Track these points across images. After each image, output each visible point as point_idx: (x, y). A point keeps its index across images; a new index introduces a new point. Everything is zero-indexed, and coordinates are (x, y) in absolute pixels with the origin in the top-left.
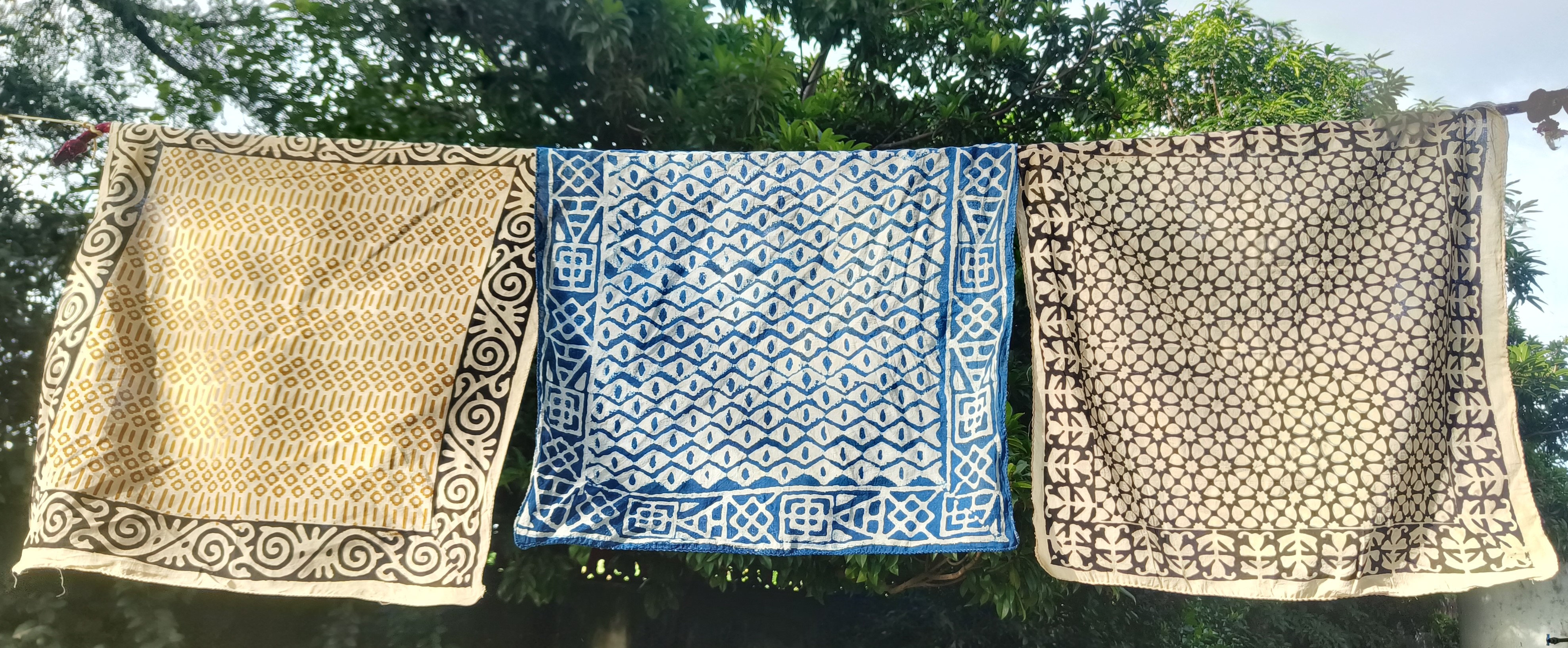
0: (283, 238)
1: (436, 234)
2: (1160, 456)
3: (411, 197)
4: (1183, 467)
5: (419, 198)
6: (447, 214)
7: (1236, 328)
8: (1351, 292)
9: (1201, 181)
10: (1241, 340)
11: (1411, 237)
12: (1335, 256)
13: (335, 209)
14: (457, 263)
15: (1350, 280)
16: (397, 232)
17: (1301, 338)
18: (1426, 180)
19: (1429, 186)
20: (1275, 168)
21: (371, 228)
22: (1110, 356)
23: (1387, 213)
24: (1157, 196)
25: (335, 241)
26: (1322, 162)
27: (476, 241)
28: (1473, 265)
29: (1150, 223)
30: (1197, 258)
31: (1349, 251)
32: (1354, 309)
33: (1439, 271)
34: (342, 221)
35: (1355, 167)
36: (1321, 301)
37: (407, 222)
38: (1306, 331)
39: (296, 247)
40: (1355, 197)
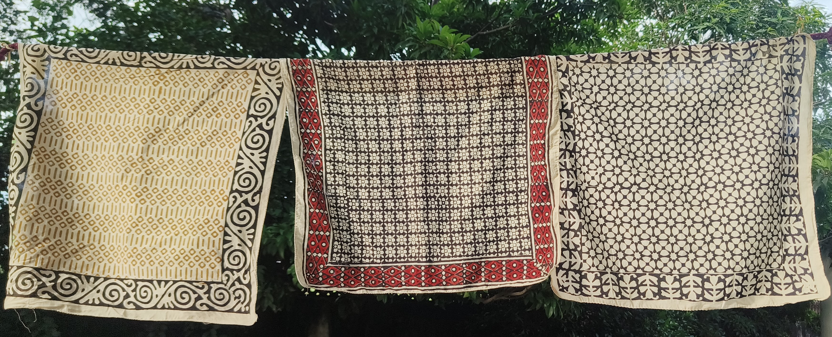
0: (128, 115)
1: (214, 112)
2: (619, 233)
3: (198, 88)
4: (631, 239)
5: (203, 90)
6: (219, 99)
7: (663, 162)
8: (728, 141)
9: (646, 78)
10: (666, 169)
11: (761, 110)
12: (718, 122)
13: (156, 97)
14: (227, 129)
15: (727, 135)
16: (192, 111)
17: (700, 167)
18: (771, 77)
19: (772, 81)
20: (688, 70)
21: (177, 108)
22: (593, 178)
23: (749, 96)
24: (621, 87)
25: (158, 116)
26: (713, 68)
27: (237, 116)
28: (796, 126)
29: (616, 103)
30: (641, 123)
31: (726, 118)
32: (730, 150)
33: (776, 130)
34: (161, 104)
35: (731, 71)
36: (711, 147)
37: (198, 105)
38: (703, 163)
39: (136, 120)
40: (730, 88)
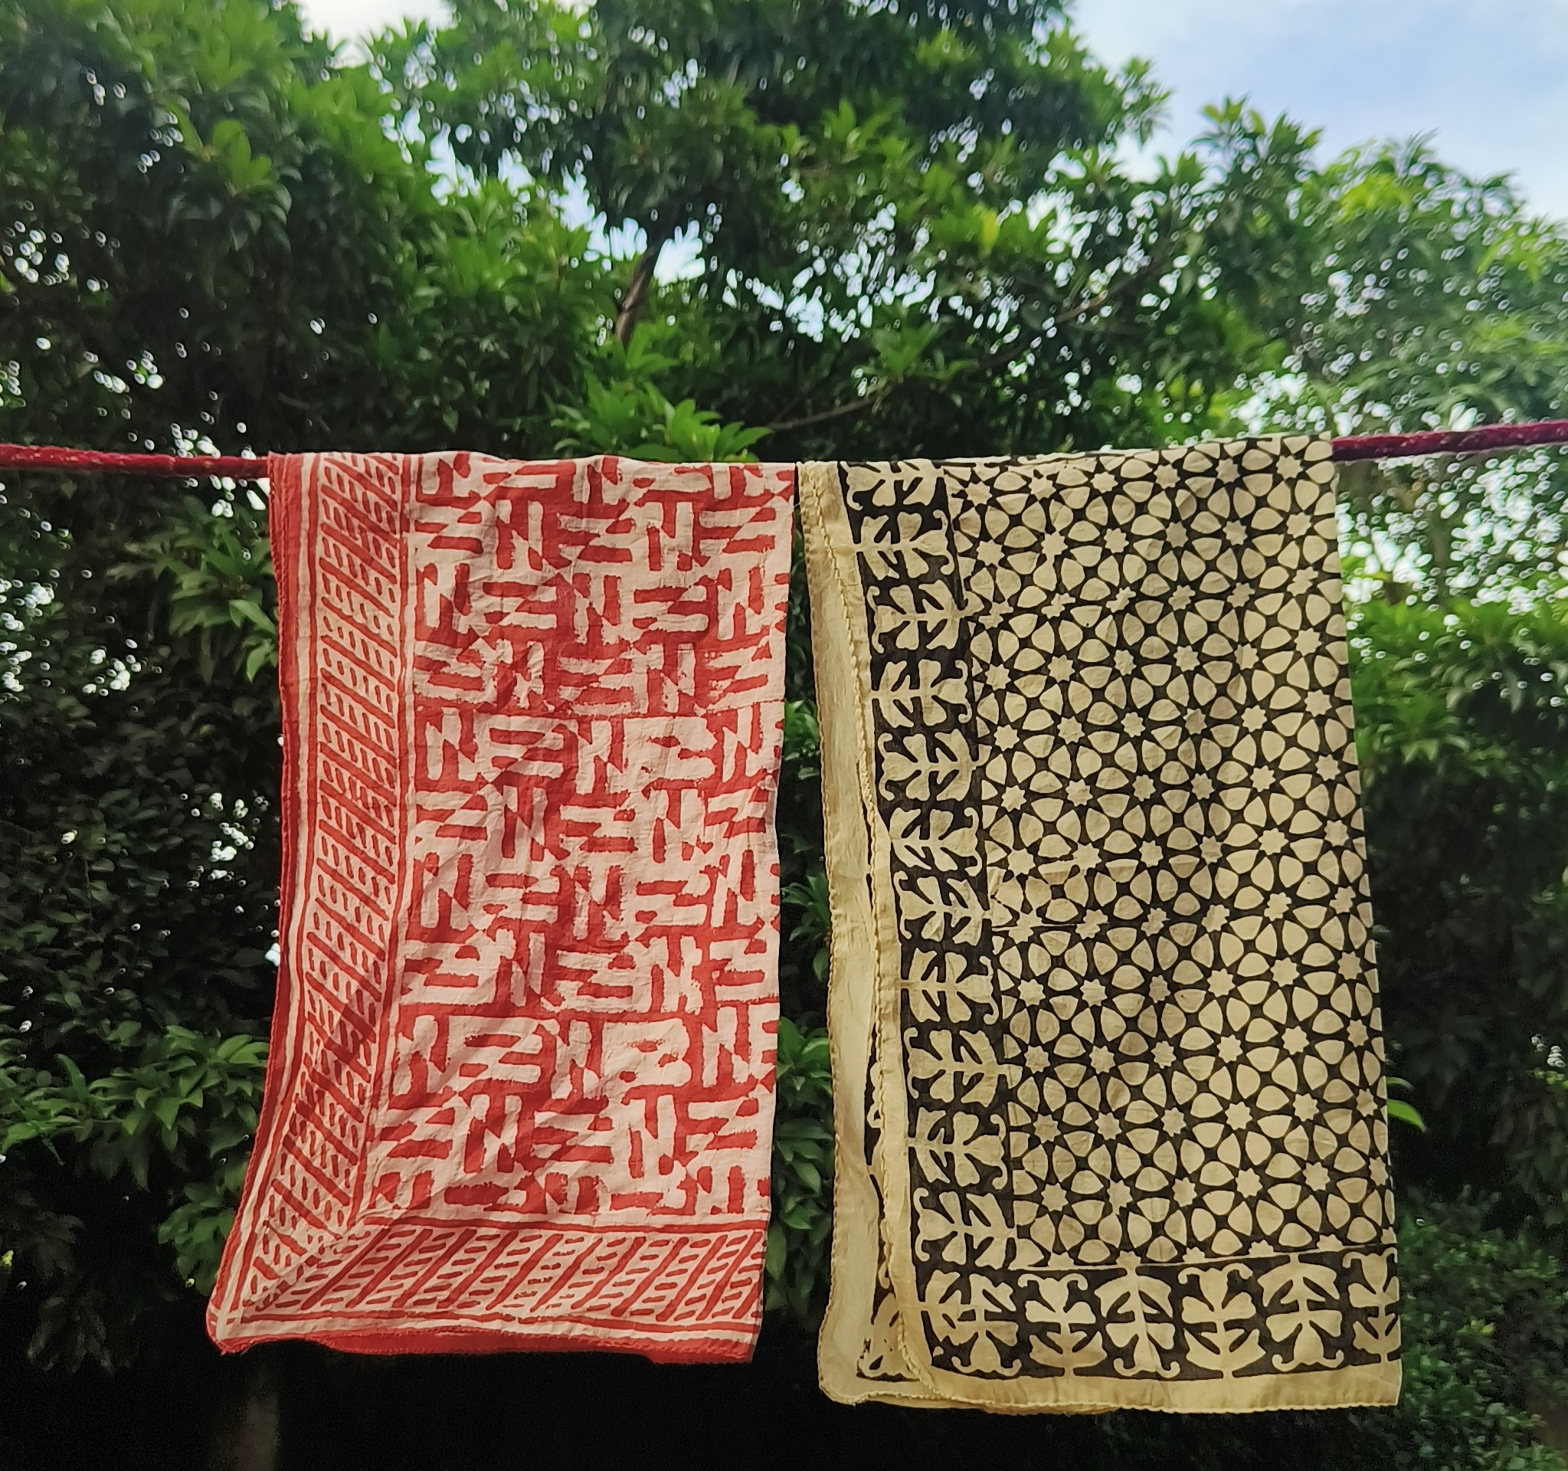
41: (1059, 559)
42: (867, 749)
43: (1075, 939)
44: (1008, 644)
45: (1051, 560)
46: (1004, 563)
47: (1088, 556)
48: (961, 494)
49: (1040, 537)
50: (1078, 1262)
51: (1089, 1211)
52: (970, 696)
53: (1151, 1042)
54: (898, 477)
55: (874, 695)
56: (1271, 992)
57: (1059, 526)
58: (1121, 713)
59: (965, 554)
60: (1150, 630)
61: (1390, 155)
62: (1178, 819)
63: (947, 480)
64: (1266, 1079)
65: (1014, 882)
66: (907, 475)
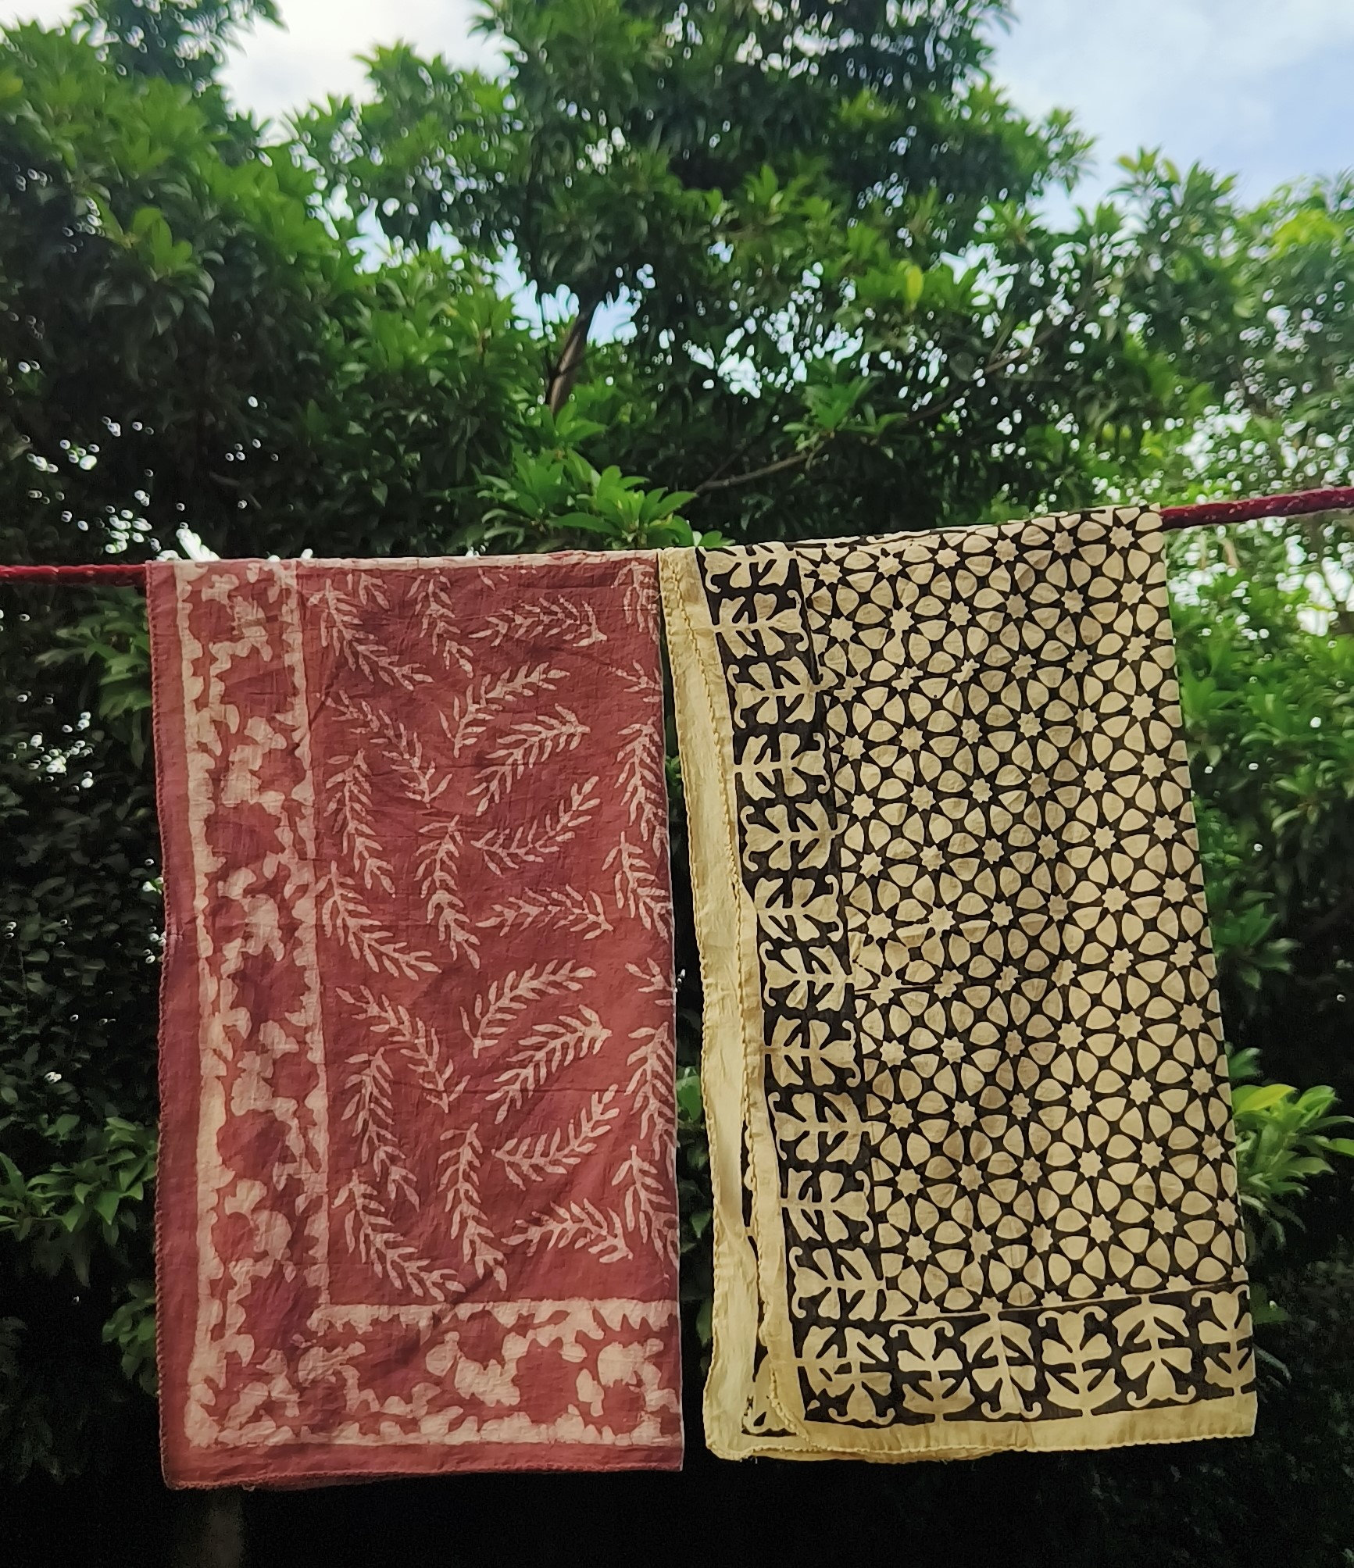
41: (906, 634)
42: (730, 822)
43: (933, 999)
44: (862, 716)
45: (899, 635)
46: (856, 639)
47: (933, 630)
48: (813, 574)
49: (888, 613)
50: (944, 1310)
51: (952, 1260)
52: (828, 766)
53: (1009, 1096)
54: (753, 559)
55: (737, 769)
56: (1117, 1045)
57: (905, 602)
58: (969, 780)
59: (819, 631)
60: (995, 699)
61: (1321, 190)
62: (1026, 880)
63: (801, 562)
64: (1115, 1128)
65: (874, 947)
66: (762, 557)
